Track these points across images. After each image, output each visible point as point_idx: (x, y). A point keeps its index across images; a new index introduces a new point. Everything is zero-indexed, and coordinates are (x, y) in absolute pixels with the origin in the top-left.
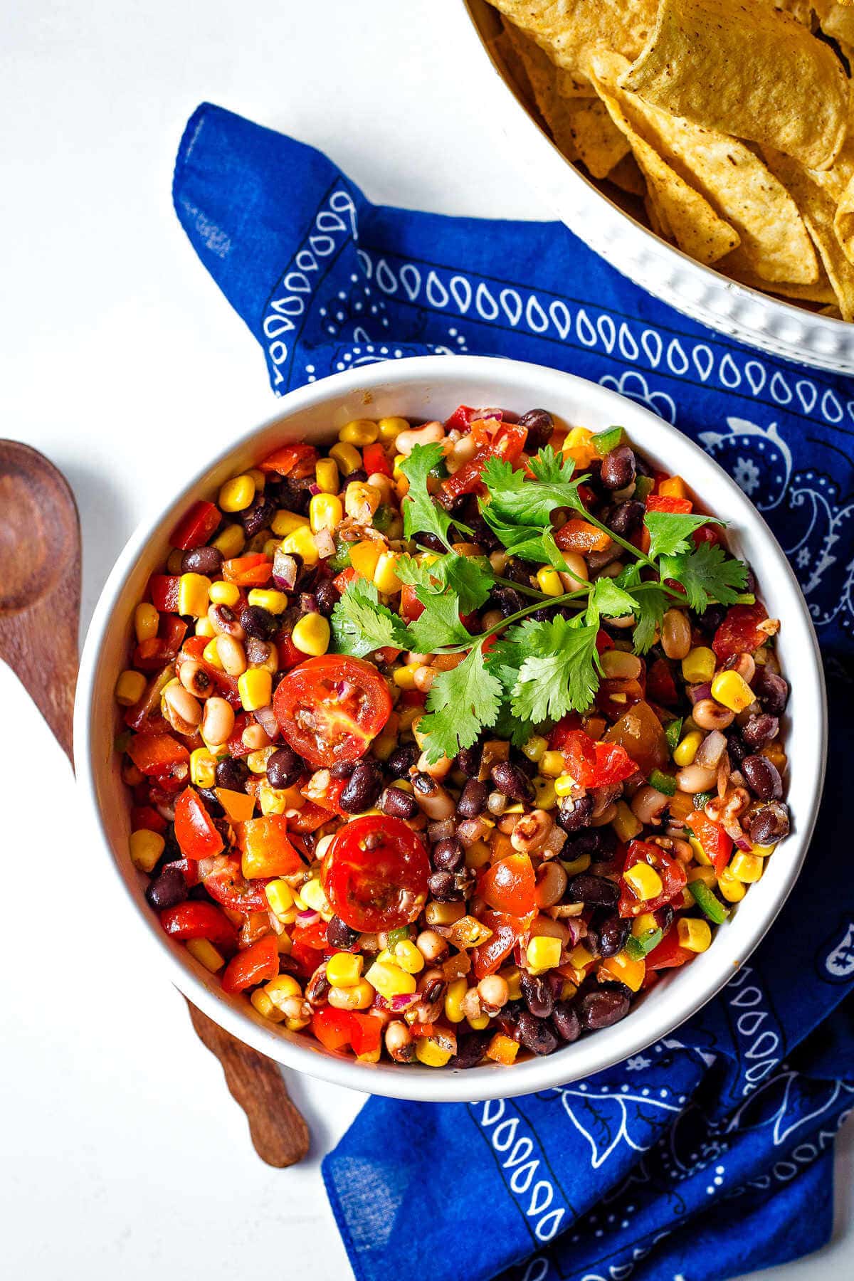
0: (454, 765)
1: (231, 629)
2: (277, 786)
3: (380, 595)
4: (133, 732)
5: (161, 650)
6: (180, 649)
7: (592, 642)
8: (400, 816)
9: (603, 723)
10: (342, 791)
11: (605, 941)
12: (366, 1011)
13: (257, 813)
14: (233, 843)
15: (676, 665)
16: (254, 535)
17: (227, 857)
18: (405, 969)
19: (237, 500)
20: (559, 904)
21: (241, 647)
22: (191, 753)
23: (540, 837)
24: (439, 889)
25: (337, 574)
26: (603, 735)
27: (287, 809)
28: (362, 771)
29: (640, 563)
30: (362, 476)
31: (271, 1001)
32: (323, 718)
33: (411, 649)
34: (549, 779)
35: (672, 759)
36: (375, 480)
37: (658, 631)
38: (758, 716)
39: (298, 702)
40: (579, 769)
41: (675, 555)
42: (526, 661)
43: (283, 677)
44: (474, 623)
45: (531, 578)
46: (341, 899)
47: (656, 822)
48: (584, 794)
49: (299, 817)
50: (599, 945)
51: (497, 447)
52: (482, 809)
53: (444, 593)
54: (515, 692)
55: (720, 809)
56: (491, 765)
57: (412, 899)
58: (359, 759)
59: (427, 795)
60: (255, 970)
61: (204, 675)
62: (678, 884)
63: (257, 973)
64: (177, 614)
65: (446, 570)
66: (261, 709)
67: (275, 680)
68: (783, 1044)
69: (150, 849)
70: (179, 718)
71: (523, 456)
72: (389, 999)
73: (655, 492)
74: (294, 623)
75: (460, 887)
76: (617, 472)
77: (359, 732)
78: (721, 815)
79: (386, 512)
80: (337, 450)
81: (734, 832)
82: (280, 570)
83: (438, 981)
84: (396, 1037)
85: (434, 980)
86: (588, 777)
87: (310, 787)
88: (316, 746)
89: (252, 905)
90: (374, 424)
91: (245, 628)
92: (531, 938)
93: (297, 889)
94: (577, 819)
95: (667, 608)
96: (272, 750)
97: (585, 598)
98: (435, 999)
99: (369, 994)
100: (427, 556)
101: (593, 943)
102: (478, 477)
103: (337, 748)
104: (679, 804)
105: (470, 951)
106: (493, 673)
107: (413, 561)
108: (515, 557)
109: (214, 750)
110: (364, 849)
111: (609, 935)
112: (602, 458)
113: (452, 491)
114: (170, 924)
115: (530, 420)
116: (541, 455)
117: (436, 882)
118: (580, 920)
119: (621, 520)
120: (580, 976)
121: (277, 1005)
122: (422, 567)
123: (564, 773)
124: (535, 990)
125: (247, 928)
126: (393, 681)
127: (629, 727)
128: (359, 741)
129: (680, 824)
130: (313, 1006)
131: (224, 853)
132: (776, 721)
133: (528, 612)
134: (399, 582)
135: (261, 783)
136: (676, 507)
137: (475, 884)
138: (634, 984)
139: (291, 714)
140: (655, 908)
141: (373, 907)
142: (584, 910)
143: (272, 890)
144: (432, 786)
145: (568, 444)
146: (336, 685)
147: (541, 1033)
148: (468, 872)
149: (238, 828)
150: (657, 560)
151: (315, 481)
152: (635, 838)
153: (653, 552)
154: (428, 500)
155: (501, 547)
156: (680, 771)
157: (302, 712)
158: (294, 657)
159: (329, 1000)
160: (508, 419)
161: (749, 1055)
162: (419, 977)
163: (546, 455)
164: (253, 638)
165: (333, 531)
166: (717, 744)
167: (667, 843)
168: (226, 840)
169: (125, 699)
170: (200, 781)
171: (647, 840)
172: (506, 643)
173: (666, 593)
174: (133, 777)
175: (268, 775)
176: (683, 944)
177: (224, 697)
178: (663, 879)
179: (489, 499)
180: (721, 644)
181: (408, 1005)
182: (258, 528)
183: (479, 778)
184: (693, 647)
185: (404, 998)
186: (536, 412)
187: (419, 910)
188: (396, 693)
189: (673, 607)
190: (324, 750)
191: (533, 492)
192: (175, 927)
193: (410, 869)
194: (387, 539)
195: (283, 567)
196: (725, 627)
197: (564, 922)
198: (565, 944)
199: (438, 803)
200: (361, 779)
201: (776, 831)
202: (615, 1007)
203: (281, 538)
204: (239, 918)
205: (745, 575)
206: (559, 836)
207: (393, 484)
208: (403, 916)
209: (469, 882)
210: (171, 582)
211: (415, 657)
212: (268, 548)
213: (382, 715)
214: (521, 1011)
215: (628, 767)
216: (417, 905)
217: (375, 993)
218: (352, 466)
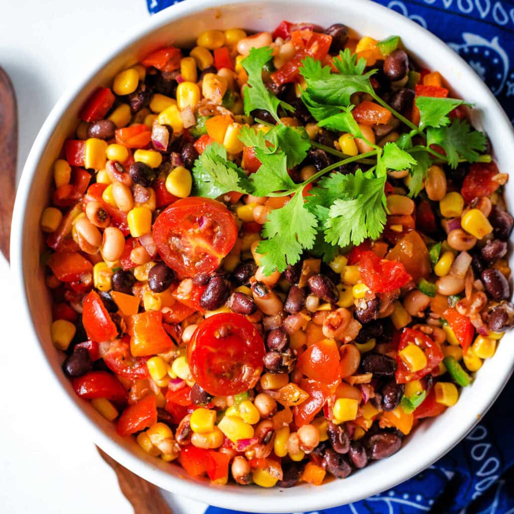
0: (282, 276)
1: (122, 178)
2: (155, 291)
3: (228, 154)
4: (53, 251)
5: (72, 193)
6: (86, 193)
7: (382, 190)
8: (243, 313)
9: (386, 246)
10: (202, 294)
11: (387, 400)
12: (217, 450)
13: (141, 309)
14: (124, 331)
15: (436, 205)
16: (138, 111)
17: (120, 340)
18: (246, 421)
19: (126, 86)
20: (355, 374)
21: (130, 191)
22: (93, 265)
23: (343, 328)
24: (271, 365)
25: (196, 139)
26: (386, 255)
27: (162, 307)
28: (216, 280)
29: (413, 133)
30: (214, 70)
31: (151, 442)
32: (188, 243)
33: (251, 193)
34: (347, 285)
35: (433, 272)
36: (222, 72)
37: (424, 181)
38: (492, 241)
39: (171, 231)
40: (372, 279)
41: (439, 127)
42: (335, 202)
43: (160, 213)
44: (296, 175)
45: (335, 142)
46: (201, 372)
47: (421, 315)
48: (374, 297)
49: (171, 312)
50: (383, 403)
51: (310, 50)
52: (301, 307)
53: (276, 153)
54: (327, 225)
55: (467, 307)
56: (308, 276)
57: (252, 372)
58: (214, 272)
59: (263, 298)
60: (140, 421)
61: (103, 211)
62: (438, 361)
63: (141, 423)
64: (83, 168)
65: (278, 136)
66: (144, 236)
67: (154, 216)
68: (502, 466)
69: (65, 333)
70: (85, 241)
71: (328, 57)
72: (235, 442)
73: (421, 83)
74: (167, 174)
75: (286, 364)
76: (396, 68)
77: (214, 253)
78: (468, 312)
79: (231, 95)
80: (195, 52)
81: (477, 323)
82: (156, 136)
83: (269, 430)
84: (239, 469)
85: (267, 428)
86: (378, 285)
87: (178, 291)
88: (182, 262)
89: (137, 374)
90: (221, 34)
91: (133, 177)
92: (336, 399)
93: (170, 363)
94: (369, 314)
95: (430, 165)
96: (151, 265)
97: (374, 158)
98: (266, 442)
99: (220, 439)
100: (262, 127)
101: (379, 402)
102: (297, 71)
103: (197, 264)
104: (437, 303)
105: (292, 408)
106: (311, 211)
107: (252, 130)
108: (323, 128)
109: (110, 264)
110: (218, 337)
111: (389, 396)
112: (384, 58)
113: (279, 81)
114: (80, 388)
115: (333, 31)
116: (342, 55)
117: (269, 359)
118: (369, 386)
119: (398, 102)
120: (368, 424)
121: (155, 445)
122: (259, 134)
123: (360, 282)
124: (337, 435)
125: (134, 390)
126: (237, 216)
127: (404, 249)
128: (214, 259)
129: (437, 316)
130: (181, 446)
131: (118, 337)
132: (505, 245)
133: (334, 167)
134: (241, 144)
135: (144, 288)
136: (436, 92)
137: (296, 361)
138: (405, 429)
139: (165, 239)
140: (420, 376)
141: (224, 378)
142: (373, 378)
143: (152, 364)
144: (266, 292)
145: (360, 48)
146: (197, 219)
147: (340, 463)
148: (292, 352)
149: (128, 321)
150: (425, 131)
151: (180, 73)
152: (406, 327)
153: (422, 124)
154: (262, 86)
155: (313, 121)
156: (439, 280)
157: (173, 238)
158: (168, 199)
159: (192, 441)
160: (317, 30)
161: (479, 474)
162: (255, 426)
163: (345, 55)
164: (138, 185)
165: (194, 109)
166: (465, 261)
167: (428, 330)
168: (119, 329)
169: (47, 227)
170: (101, 287)
171: (414, 327)
172: (320, 189)
173: (430, 154)
174: (53, 283)
175: (149, 283)
176: (439, 401)
177: (117, 227)
178: (427, 357)
179: (306, 86)
180: (467, 191)
181: (248, 447)
182: (141, 107)
183: (300, 285)
184: (448, 192)
185: (245, 442)
186: (337, 26)
187: (257, 380)
188: (240, 224)
189: (434, 164)
190: (188, 265)
191: (338, 82)
192: (83, 391)
193: (250, 350)
194: (232, 115)
195: (159, 135)
196: (469, 178)
197: (358, 387)
198: (360, 403)
199: (271, 304)
200: (216, 286)
201: (507, 323)
202: (391, 444)
203: (157, 114)
204: (128, 382)
205: (484, 142)
206: (356, 327)
207: (235, 76)
208: (245, 384)
209: (293, 360)
210: (79, 145)
211: (252, 198)
212: (148, 121)
213: (230, 242)
214: (326, 448)
215: (405, 278)
216: (255, 376)
217: (225, 437)
218: (206, 63)
